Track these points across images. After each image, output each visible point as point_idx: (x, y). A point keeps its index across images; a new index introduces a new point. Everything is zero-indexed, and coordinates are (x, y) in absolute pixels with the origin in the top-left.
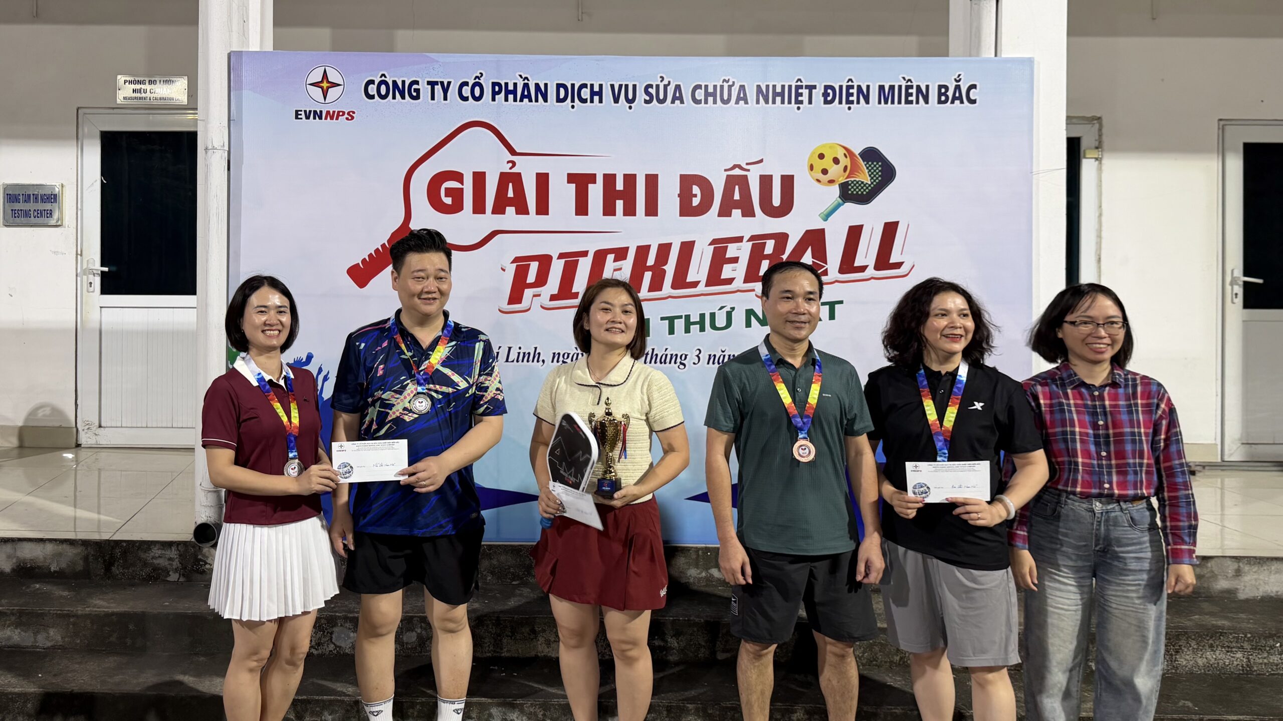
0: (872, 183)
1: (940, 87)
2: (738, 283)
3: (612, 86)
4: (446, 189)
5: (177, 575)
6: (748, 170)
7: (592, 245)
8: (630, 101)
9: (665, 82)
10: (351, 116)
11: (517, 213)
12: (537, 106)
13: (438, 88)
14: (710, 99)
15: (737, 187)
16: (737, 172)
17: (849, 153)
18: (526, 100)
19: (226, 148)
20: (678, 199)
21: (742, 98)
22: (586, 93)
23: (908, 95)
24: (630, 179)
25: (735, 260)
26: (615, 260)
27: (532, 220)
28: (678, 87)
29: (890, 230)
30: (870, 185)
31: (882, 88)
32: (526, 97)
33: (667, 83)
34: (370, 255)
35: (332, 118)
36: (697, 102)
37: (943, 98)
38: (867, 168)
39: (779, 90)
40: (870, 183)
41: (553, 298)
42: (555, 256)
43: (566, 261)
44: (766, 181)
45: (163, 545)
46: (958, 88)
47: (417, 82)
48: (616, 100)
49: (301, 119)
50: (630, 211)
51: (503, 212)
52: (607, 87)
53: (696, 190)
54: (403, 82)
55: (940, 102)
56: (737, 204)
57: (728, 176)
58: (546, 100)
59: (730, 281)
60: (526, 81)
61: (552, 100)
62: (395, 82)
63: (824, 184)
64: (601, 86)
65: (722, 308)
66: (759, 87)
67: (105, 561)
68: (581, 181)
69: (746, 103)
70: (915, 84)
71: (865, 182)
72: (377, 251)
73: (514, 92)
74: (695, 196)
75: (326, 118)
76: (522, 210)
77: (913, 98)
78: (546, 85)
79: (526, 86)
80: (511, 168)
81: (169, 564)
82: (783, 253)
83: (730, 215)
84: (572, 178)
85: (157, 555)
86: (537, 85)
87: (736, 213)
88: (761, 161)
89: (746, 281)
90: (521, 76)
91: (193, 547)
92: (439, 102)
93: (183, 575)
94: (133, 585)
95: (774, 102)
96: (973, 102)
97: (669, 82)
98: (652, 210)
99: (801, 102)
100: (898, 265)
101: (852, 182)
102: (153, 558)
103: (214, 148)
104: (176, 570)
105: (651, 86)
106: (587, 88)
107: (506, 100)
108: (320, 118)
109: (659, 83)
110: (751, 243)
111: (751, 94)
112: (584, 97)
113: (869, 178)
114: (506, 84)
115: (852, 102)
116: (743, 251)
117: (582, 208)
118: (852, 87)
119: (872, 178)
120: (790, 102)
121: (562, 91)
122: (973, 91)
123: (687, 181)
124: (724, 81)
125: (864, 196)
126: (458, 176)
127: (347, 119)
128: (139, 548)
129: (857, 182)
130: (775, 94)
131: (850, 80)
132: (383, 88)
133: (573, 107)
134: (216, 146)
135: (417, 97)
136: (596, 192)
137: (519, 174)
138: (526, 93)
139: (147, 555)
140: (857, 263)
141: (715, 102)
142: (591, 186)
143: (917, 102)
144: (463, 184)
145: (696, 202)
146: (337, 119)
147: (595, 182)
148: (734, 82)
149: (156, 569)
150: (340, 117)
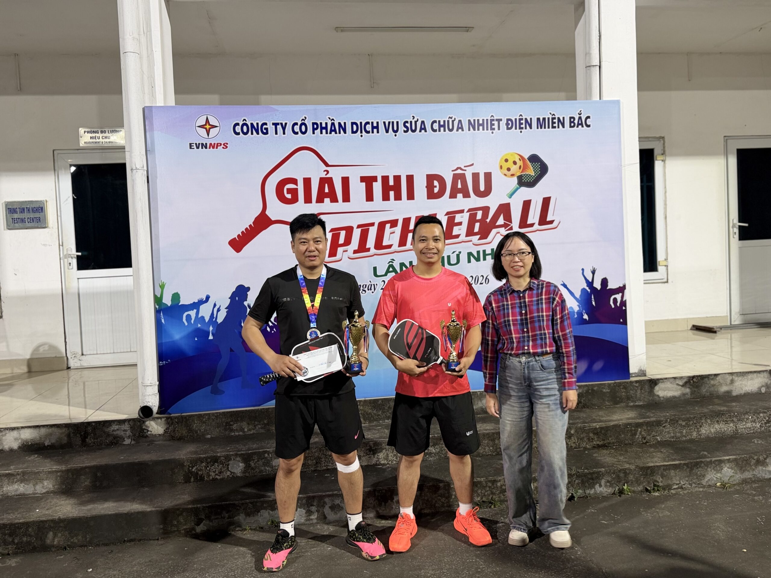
0: (535, 175)
1: (571, 118)
2: (463, 237)
3: (384, 123)
4: (288, 189)
5: (130, 440)
6: (465, 170)
7: (377, 219)
8: (395, 132)
9: (416, 119)
10: (225, 146)
11: (332, 201)
12: (340, 136)
13: (279, 127)
14: (442, 129)
15: (459, 181)
16: (459, 171)
17: (522, 158)
18: (333, 133)
19: (145, 168)
20: (426, 189)
21: (460, 127)
22: (369, 128)
23: (553, 123)
24: (397, 179)
25: (460, 224)
26: (391, 227)
27: (341, 206)
28: (423, 122)
29: (546, 202)
30: (534, 176)
31: (538, 119)
32: (333, 131)
33: (416, 120)
34: (243, 232)
35: (213, 148)
36: (435, 131)
37: (572, 124)
38: (532, 166)
39: (481, 122)
40: (534, 175)
41: (355, 252)
42: (355, 227)
43: (362, 230)
44: (476, 176)
45: (119, 423)
46: (580, 118)
47: (266, 124)
48: (387, 131)
49: (194, 148)
50: (398, 197)
51: (323, 202)
52: (381, 124)
53: (436, 183)
54: (257, 124)
55: (571, 127)
56: (460, 191)
57: (454, 174)
58: (345, 132)
59: (457, 236)
60: (333, 121)
61: (349, 132)
62: (252, 124)
63: (509, 177)
64: (378, 123)
65: (454, 252)
66: (469, 121)
67: (81, 436)
68: (368, 181)
69: (463, 130)
70: (557, 117)
71: (532, 174)
72: (246, 229)
73: (326, 128)
74: (436, 187)
75: (210, 148)
76: (334, 200)
77: (556, 125)
78: (345, 123)
79: (333, 124)
80: (326, 175)
81: (124, 434)
82: (487, 218)
83: (456, 198)
84: (363, 179)
85: (116, 429)
86: (340, 124)
87: (460, 196)
88: (472, 165)
89: (467, 235)
90: (329, 118)
91: (139, 422)
92: (280, 135)
93: (134, 440)
94: (101, 449)
95: (478, 130)
96: (588, 126)
97: (418, 119)
98: (411, 196)
99: (494, 129)
100: (551, 222)
101: (524, 175)
102: (113, 431)
103: (136, 169)
104: (129, 437)
105: (407, 122)
106: (369, 124)
107: (321, 133)
108: (206, 148)
109: (412, 120)
110: (468, 213)
111: (465, 125)
112: (368, 130)
113: (534, 172)
114: (321, 123)
115: (522, 128)
116: (464, 218)
117: (370, 197)
118: (522, 119)
119: (535, 172)
120: (487, 129)
121: (355, 127)
122: (588, 120)
123: (430, 178)
124: (450, 118)
125: (531, 183)
126: (294, 181)
127: (223, 148)
128: (103, 425)
129: (527, 175)
130: (479, 125)
131: (521, 115)
132: (245, 127)
133: (362, 136)
134: (138, 167)
135: (267, 133)
136: (377, 187)
137: (331, 179)
138: (333, 129)
139: (109, 429)
140: (529, 222)
141: (445, 131)
142: (374, 183)
143: (558, 127)
144: (297, 185)
145: (436, 190)
146: (217, 148)
147: (376, 181)
148: (455, 118)
149: (115, 437)
150: (219, 147)
